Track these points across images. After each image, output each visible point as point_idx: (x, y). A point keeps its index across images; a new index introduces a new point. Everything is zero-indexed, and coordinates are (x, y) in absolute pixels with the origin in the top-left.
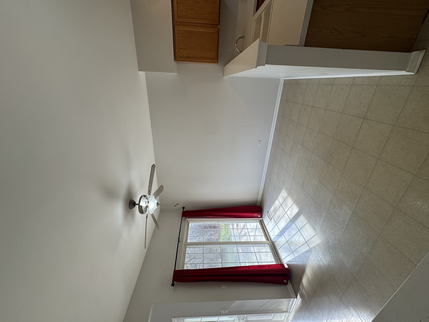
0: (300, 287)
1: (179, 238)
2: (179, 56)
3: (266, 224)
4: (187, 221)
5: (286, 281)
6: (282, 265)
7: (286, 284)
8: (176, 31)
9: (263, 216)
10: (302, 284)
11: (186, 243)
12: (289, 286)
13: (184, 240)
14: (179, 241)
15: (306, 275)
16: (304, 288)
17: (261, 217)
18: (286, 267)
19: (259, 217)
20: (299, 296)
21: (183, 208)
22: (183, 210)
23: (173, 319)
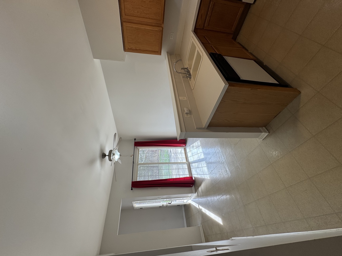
0: (198, 190)
1: (133, 162)
2: (128, 49)
3: (187, 151)
4: (138, 148)
5: (192, 186)
6: (192, 178)
7: (192, 187)
8: (124, 27)
9: (186, 146)
10: (199, 190)
11: (138, 163)
12: (193, 188)
13: (137, 162)
14: (133, 163)
15: (201, 187)
16: (199, 191)
17: (185, 146)
18: (194, 179)
19: (184, 146)
20: (196, 193)
21: (135, 139)
22: (135, 140)
23: (133, 202)
